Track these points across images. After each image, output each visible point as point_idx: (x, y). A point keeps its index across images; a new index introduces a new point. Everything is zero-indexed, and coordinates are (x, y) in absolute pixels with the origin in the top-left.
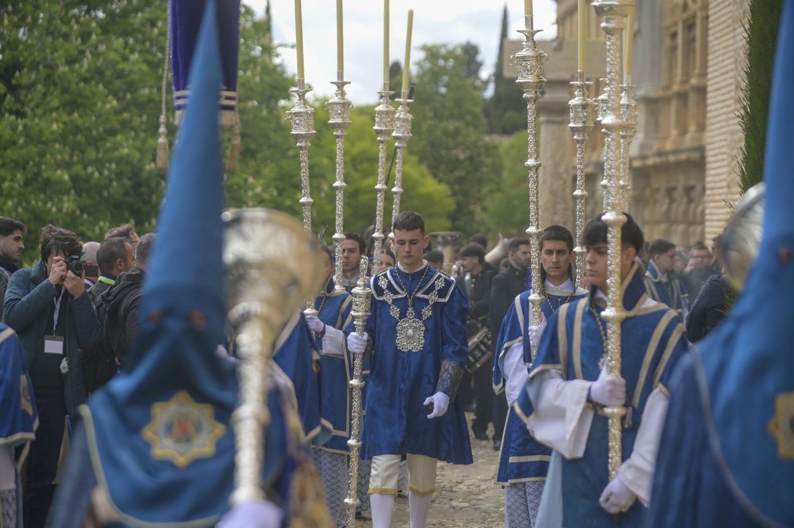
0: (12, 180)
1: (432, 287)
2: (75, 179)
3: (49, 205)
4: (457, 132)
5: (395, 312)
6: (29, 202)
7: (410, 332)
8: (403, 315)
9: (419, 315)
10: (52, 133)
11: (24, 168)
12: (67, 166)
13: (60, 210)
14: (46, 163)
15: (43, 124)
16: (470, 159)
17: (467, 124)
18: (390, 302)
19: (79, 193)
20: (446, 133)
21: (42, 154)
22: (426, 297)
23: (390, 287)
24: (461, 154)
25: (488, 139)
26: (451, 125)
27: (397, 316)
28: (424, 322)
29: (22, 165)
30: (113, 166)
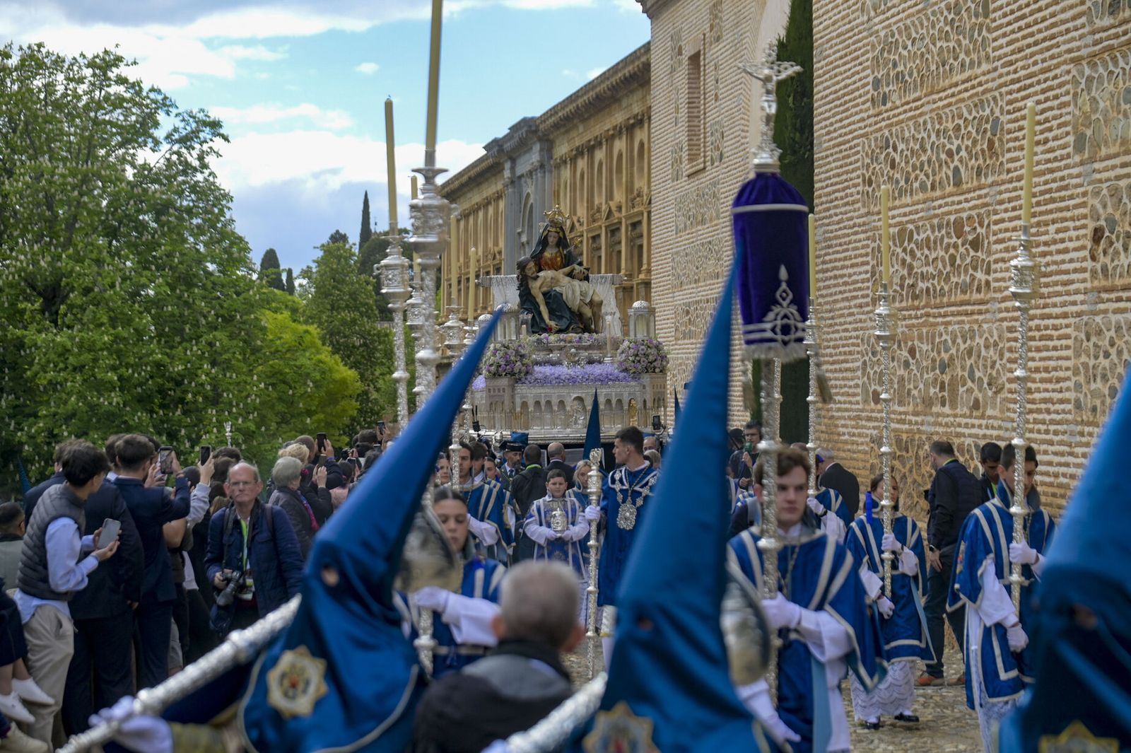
0: (72, 381)
1: (647, 484)
2: (121, 378)
3: (102, 400)
4: (354, 322)
5: (620, 497)
6: (86, 398)
7: (628, 514)
8: (624, 502)
9: (634, 503)
10: (104, 343)
11: (81, 371)
12: (114, 368)
13: (110, 404)
14: (99, 368)
15: (96, 337)
16: (365, 344)
17: (362, 314)
18: (618, 490)
19: (122, 389)
20: (344, 322)
21: (95, 360)
22: (641, 490)
23: (621, 480)
24: (357, 341)
25: (378, 326)
26: (347, 315)
27: (620, 501)
28: (638, 509)
29: (79, 369)
30: (149, 368)
